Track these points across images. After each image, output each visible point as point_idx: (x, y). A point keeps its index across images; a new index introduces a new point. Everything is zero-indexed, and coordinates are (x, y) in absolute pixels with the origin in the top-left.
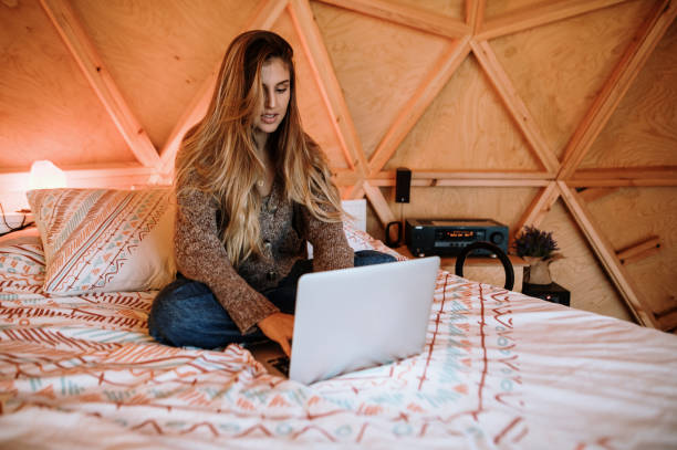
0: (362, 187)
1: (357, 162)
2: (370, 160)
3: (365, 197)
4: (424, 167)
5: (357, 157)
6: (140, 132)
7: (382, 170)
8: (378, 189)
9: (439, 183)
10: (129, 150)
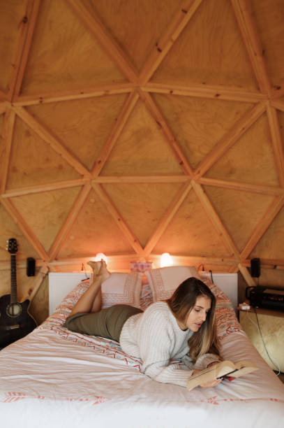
0: (237, 267)
1: (233, 255)
2: (240, 253)
3: (239, 273)
4: (272, 258)
5: (233, 252)
6: (135, 241)
7: (248, 258)
8: (246, 269)
9: (278, 267)
10: (132, 248)
